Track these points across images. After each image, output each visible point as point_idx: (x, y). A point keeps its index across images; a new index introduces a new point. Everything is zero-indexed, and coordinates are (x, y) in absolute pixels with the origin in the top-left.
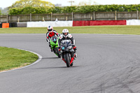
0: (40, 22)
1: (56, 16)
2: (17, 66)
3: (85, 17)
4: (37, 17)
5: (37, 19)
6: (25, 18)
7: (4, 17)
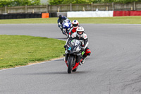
0: (80, 12)
1: (96, 7)
2: (57, 57)
3: (125, 7)
4: (77, 7)
5: (77, 9)
6: (65, 8)
7: (44, 7)
